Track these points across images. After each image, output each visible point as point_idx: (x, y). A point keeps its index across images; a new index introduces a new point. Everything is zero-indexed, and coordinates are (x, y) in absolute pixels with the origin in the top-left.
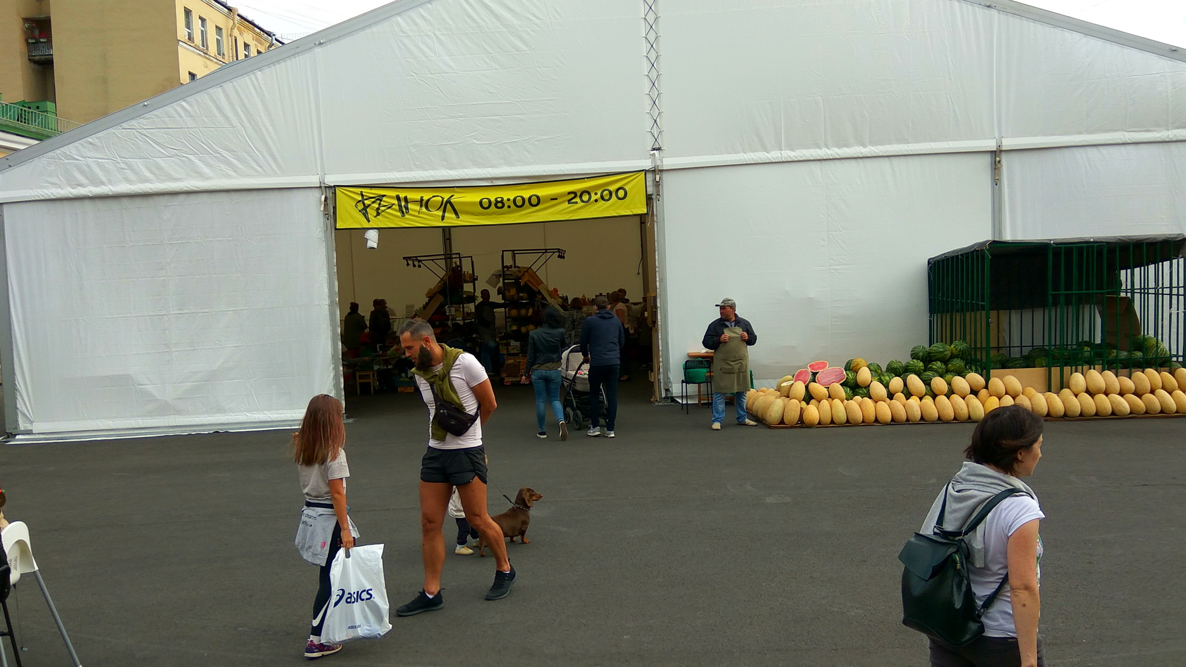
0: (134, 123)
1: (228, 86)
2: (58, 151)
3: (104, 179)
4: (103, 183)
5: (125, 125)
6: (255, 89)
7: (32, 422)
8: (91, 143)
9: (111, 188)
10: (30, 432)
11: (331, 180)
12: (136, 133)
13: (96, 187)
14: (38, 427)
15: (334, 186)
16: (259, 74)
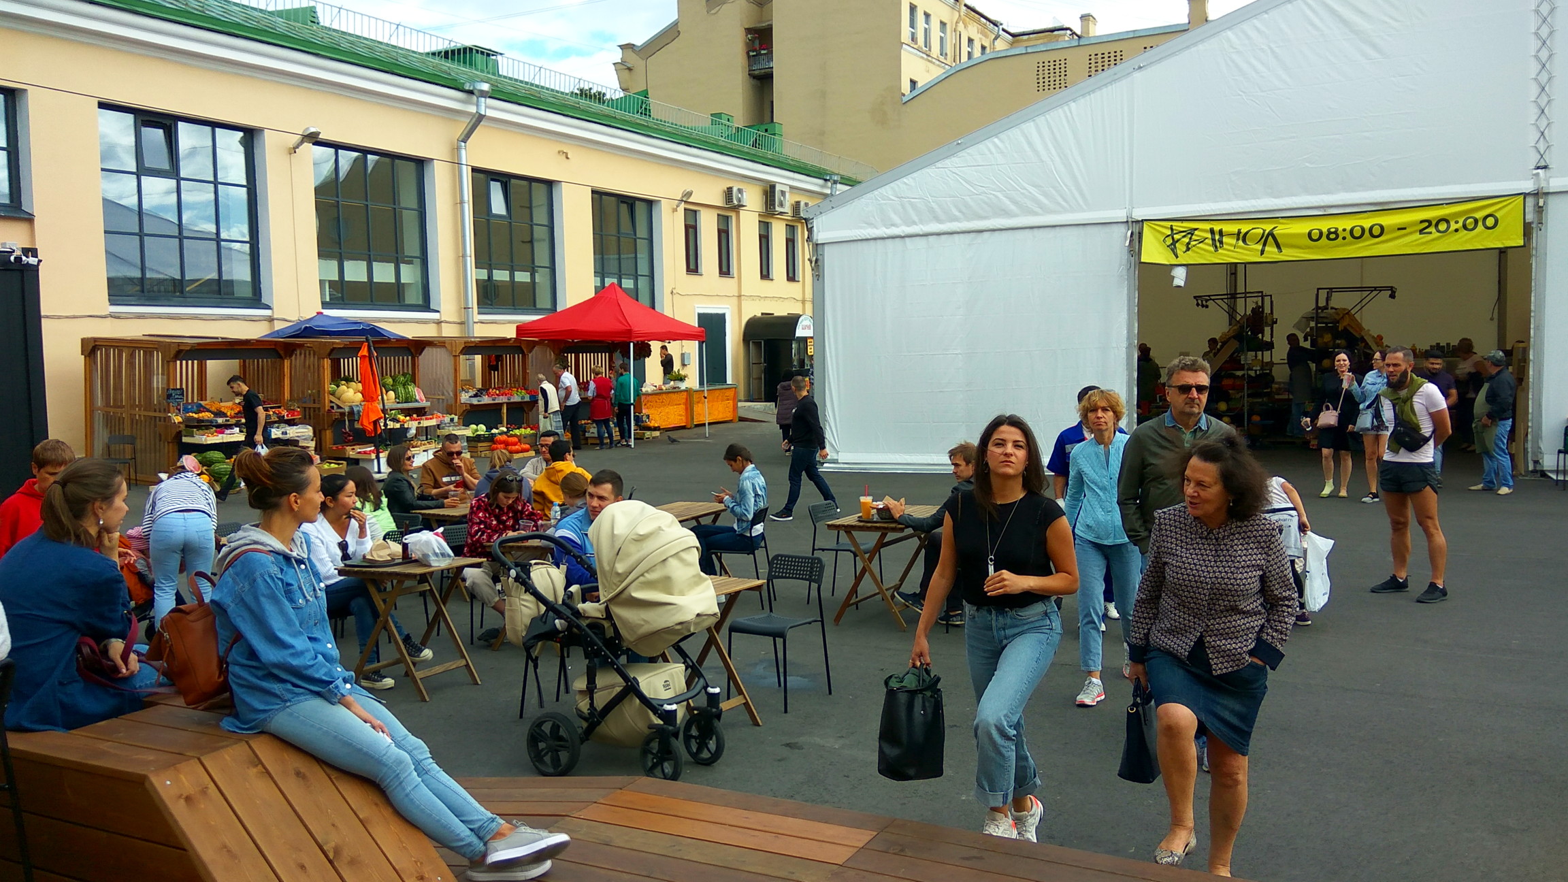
0: (947, 161)
1: (1041, 120)
2: (876, 192)
3: (916, 219)
4: (914, 223)
5: (939, 165)
6: (1068, 121)
7: (838, 452)
8: (905, 183)
9: (922, 226)
10: (835, 462)
11: (1138, 214)
12: (948, 172)
13: (908, 226)
14: (842, 457)
15: (1142, 221)
16: (1073, 105)
